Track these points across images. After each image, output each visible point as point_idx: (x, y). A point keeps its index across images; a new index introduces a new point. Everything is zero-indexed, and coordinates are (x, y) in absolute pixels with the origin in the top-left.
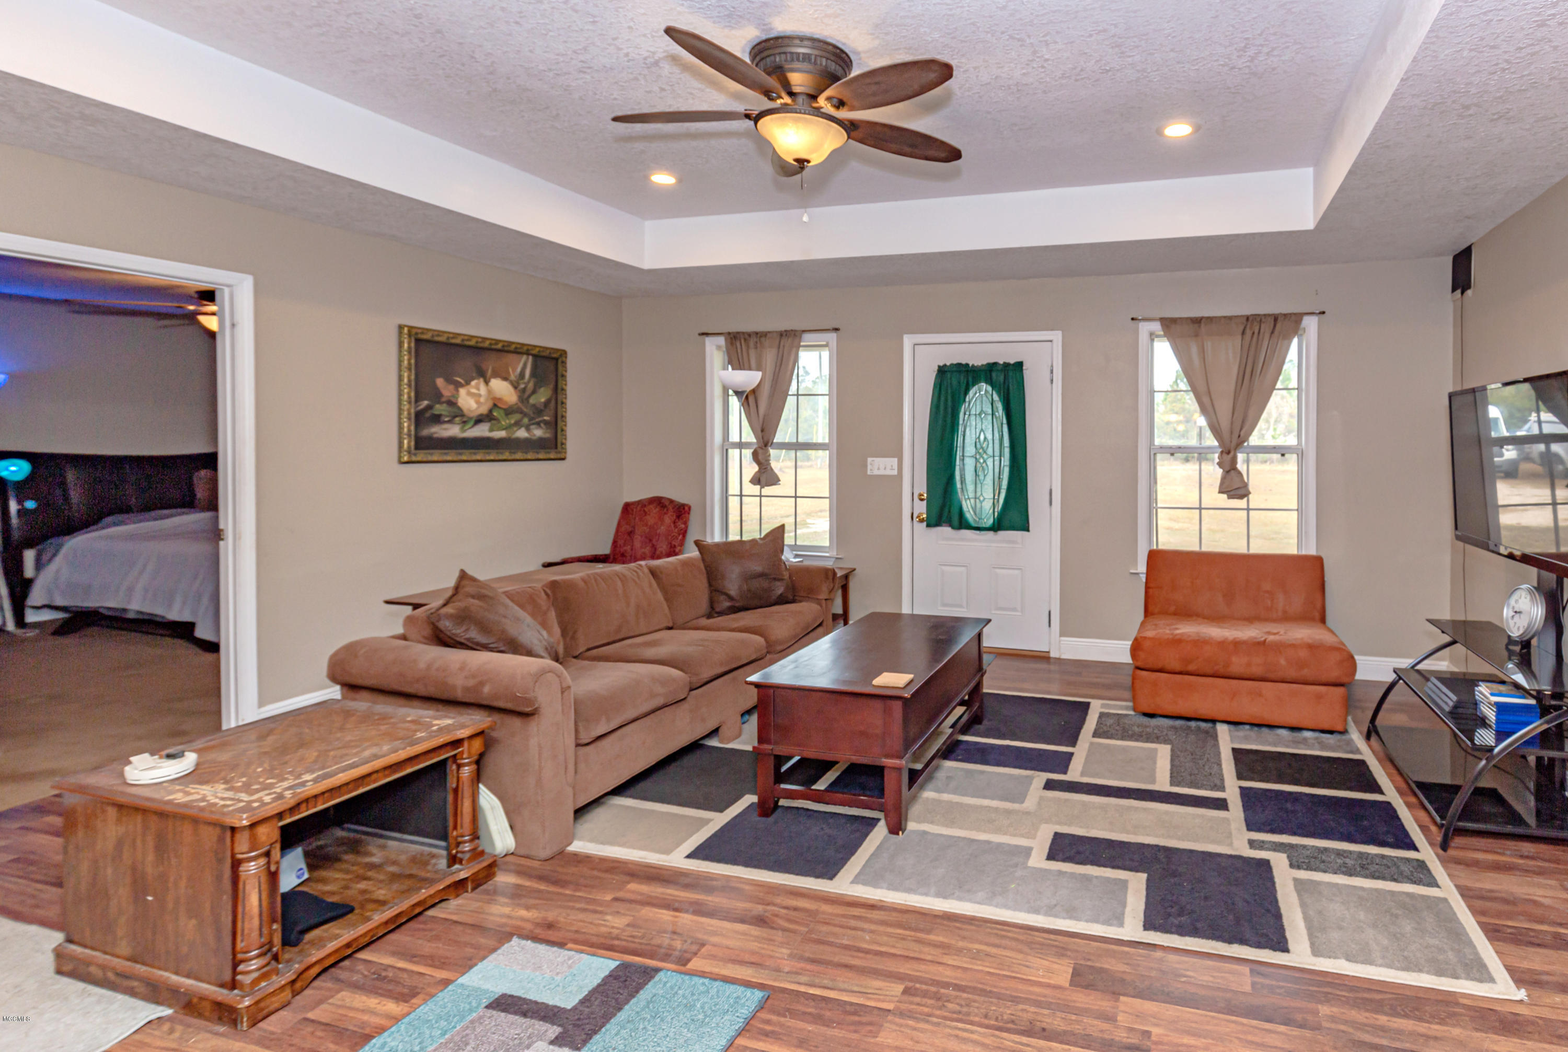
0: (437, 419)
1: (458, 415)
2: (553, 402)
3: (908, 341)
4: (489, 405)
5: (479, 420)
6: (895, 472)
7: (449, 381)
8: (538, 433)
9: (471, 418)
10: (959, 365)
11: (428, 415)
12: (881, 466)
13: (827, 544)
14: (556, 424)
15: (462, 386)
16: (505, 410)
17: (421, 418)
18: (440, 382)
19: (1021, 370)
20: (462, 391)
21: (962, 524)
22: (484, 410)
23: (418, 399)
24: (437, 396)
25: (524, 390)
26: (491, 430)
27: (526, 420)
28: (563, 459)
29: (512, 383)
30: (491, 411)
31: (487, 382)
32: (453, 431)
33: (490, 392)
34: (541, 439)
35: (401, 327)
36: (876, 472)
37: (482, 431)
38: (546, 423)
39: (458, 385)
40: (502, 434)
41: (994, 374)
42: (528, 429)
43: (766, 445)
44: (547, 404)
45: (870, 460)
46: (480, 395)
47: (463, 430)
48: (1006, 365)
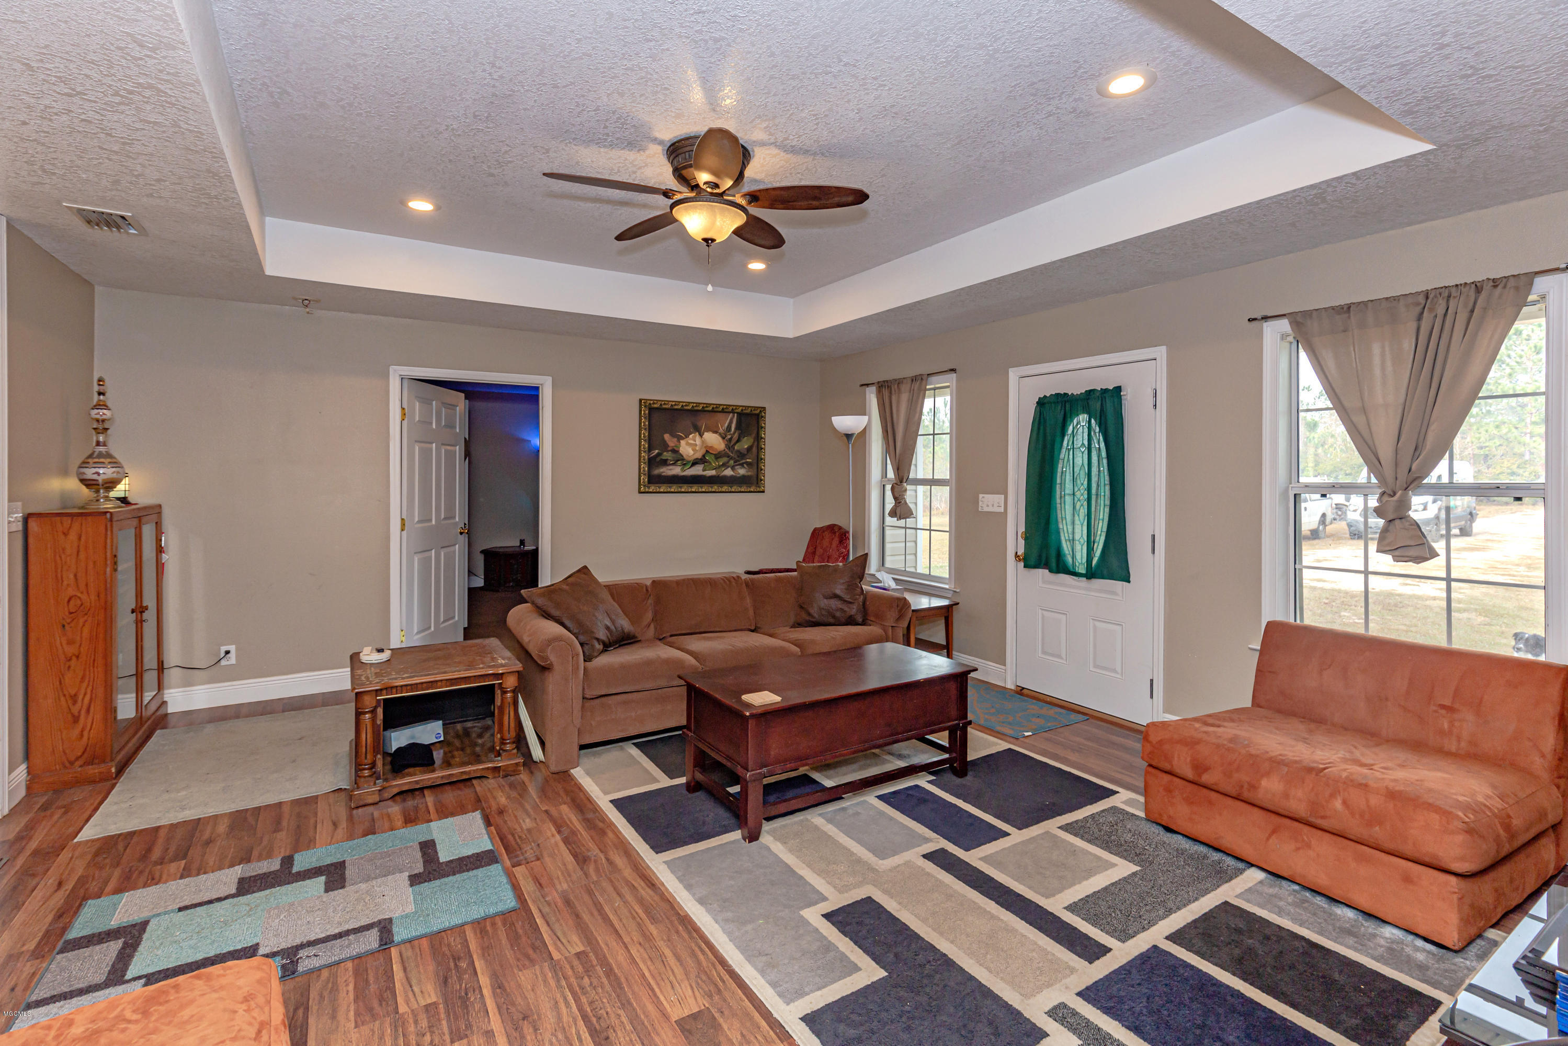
0: (665, 463)
1: (679, 459)
2: (754, 449)
3: (1013, 375)
4: (703, 451)
5: (695, 463)
6: (1002, 510)
7: (673, 435)
8: (742, 471)
9: (689, 462)
10: (1058, 395)
11: (658, 459)
12: (990, 502)
13: (946, 575)
14: (757, 464)
15: (683, 439)
16: (715, 455)
17: (653, 462)
18: (667, 437)
19: (1120, 397)
20: (683, 442)
21: (1060, 567)
22: (699, 455)
23: (650, 449)
24: (665, 446)
25: (730, 440)
26: (704, 470)
27: (732, 462)
28: (763, 492)
29: (720, 435)
30: (704, 456)
31: (701, 435)
32: (676, 470)
33: (703, 442)
34: (744, 477)
35: (640, 400)
36: (986, 509)
37: (698, 470)
38: (749, 464)
39: (679, 438)
40: (713, 473)
41: (1091, 403)
42: (733, 468)
43: (901, 482)
44: (749, 449)
45: (981, 496)
46: (696, 445)
47: (683, 470)
48: (1105, 391)
